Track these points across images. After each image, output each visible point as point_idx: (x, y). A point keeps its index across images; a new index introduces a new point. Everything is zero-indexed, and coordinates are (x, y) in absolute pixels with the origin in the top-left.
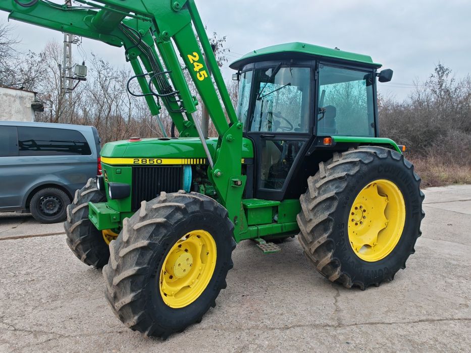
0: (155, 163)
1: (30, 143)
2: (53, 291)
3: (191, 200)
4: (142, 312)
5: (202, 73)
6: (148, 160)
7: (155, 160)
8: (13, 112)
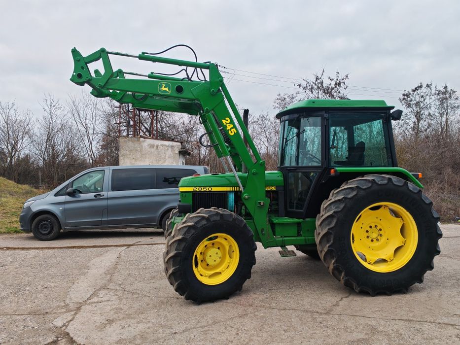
0: (207, 190)
1: (173, 179)
2: (154, 274)
3: (215, 213)
4: (180, 281)
5: (232, 130)
6: (202, 188)
7: (207, 188)
8: (167, 158)
